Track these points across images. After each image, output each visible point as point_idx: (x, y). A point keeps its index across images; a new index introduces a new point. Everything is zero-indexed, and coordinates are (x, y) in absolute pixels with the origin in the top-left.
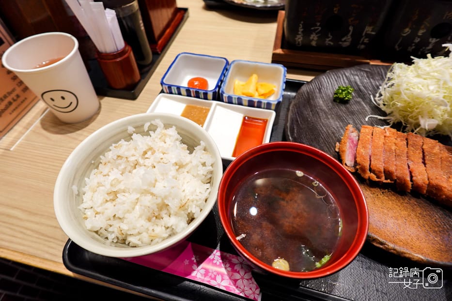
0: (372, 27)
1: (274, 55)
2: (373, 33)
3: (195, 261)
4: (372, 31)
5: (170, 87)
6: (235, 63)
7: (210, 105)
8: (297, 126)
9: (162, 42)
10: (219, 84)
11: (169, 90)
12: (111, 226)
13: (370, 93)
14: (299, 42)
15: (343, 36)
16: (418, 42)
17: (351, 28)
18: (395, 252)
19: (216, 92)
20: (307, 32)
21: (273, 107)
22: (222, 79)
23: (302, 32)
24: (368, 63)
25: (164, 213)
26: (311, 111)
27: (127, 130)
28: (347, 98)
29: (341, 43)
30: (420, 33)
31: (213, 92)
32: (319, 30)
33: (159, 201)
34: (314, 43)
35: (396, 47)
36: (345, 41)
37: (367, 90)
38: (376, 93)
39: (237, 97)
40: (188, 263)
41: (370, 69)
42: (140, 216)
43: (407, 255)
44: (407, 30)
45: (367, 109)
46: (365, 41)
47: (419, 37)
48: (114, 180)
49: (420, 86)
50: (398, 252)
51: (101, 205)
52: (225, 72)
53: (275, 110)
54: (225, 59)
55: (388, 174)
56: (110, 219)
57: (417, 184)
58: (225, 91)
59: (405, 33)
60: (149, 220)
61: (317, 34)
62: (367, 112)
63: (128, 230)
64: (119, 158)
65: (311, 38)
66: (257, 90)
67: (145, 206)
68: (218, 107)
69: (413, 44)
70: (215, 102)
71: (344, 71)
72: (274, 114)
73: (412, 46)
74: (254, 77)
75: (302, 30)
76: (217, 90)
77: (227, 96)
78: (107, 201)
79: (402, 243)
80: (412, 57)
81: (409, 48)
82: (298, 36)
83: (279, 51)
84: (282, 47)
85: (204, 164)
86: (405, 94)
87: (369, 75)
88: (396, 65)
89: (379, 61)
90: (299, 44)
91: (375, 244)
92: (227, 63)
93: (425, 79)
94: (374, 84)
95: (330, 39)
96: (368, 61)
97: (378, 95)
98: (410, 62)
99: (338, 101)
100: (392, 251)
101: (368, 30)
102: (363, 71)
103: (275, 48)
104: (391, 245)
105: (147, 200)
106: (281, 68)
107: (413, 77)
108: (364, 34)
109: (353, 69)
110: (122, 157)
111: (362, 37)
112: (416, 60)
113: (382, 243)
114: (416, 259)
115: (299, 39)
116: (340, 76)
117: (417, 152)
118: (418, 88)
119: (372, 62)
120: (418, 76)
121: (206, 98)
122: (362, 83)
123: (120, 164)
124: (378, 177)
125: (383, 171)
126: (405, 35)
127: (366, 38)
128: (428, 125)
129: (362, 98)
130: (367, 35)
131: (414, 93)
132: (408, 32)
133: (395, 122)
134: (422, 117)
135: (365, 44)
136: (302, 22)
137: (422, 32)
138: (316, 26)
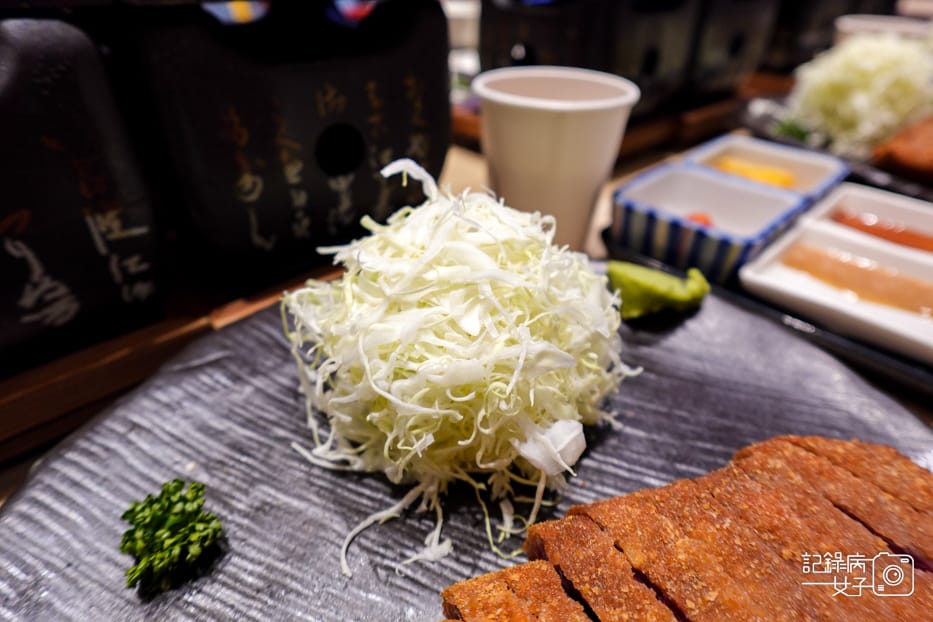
0: (111, 215)
2: (139, 231)
4: (124, 226)
13: (281, 433)
16: (309, 202)
17: (20, 250)
24: (208, 330)
28: (194, 550)
29: (28, 319)
30: (293, 173)
35: (257, 240)
36: (42, 304)
37: (264, 431)
38: (305, 420)
41: (224, 347)
44: (247, 180)
45: (314, 512)
46: (133, 269)
47: (298, 187)
49: (431, 339)
59: (250, 192)
62: (323, 526)
71: (121, 412)
73: (299, 221)
80: (323, 250)
81: (296, 227)
87: (233, 368)
89: (239, 304)
93: (422, 304)
94: (271, 391)
96: (203, 322)
97: (312, 423)
98: (329, 269)
99: (165, 585)
101: (105, 226)
102: (200, 368)
107: (380, 321)
108: (103, 250)
109: (159, 382)
111: (106, 260)
112: (342, 253)
119: (218, 317)
120: (395, 306)
122: (227, 417)
126: (253, 197)
127: (123, 256)
128: (562, 452)
129: (270, 481)
130: (123, 248)
131: (436, 378)
132: (254, 185)
133: (444, 488)
134: (523, 440)
135: (141, 277)
137: (296, 170)
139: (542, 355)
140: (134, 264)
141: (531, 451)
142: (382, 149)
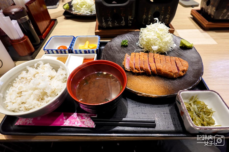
0: (131, 16)
1: (95, 32)
2: (132, 19)
3: (65, 118)
4: (131, 18)
5: (48, 51)
6: (78, 37)
7: (68, 55)
8: (106, 57)
9: (44, 34)
10: (71, 46)
11: (48, 52)
12: (20, 107)
14: (104, 26)
15: (121, 22)
16: (150, 20)
17: (123, 18)
18: (146, 96)
19: (69, 50)
20: (106, 22)
21: (95, 52)
22: (72, 44)
23: (104, 21)
25: (45, 97)
26: (112, 52)
27: (26, 68)
28: (126, 45)
29: (121, 24)
30: (149, 16)
31: (68, 50)
32: (111, 20)
33: (41, 91)
34: (111, 26)
35: (143, 23)
36: (122, 23)
37: (134, 41)
38: (138, 41)
39: (79, 50)
40: (61, 120)
41: (135, 33)
42: (34, 99)
43: (151, 96)
44: (144, 16)
46: (130, 22)
47: (150, 18)
48: (20, 87)
49: (149, 35)
50: (147, 96)
51: (15, 99)
52: (73, 41)
53: (96, 53)
54: (73, 36)
55: (142, 69)
56: (20, 105)
57: (153, 70)
58: (73, 49)
60: (38, 100)
61: (110, 21)
62: (135, 49)
63: (29, 107)
64: (22, 79)
65: (109, 23)
66: (89, 47)
67: (35, 94)
68: (72, 56)
69: (149, 21)
70: (70, 54)
71: (124, 35)
72: (96, 55)
73: (148, 22)
74: (87, 42)
75: (104, 20)
76: (70, 49)
77: (74, 50)
78: (17, 97)
79: (148, 92)
81: (148, 23)
82: (103, 23)
83: (98, 31)
84: (99, 29)
85: (62, 75)
86: (145, 39)
87: (134, 35)
88: (142, 29)
90: (105, 27)
91: (138, 95)
92: (74, 38)
93: (150, 32)
94: (137, 38)
95: (116, 23)
96: (134, 30)
98: (145, 27)
99: (123, 46)
100: (145, 96)
101: (130, 17)
102: (131, 34)
103: (96, 30)
104: (144, 94)
105: (36, 92)
106: (98, 37)
108: (129, 20)
109: (128, 33)
110: (24, 78)
111: (129, 21)
112: (147, 26)
113: (141, 94)
114: (154, 97)
115: (104, 24)
116: (123, 37)
117: (152, 58)
118: (148, 35)
120: (148, 31)
121: (65, 53)
122: (132, 39)
123: (23, 81)
124: (138, 70)
125: (139, 68)
126: (144, 18)
127: (130, 21)
128: (155, 49)
129: (133, 44)
130: (130, 20)
131: (147, 38)
133: (146, 51)
134: (152, 46)
135: (131, 23)
136: (103, 18)
137: (150, 16)
138: (109, 18)
139: (156, 39)
140: (131, 22)
141: (152, 47)
142: (162, 16)
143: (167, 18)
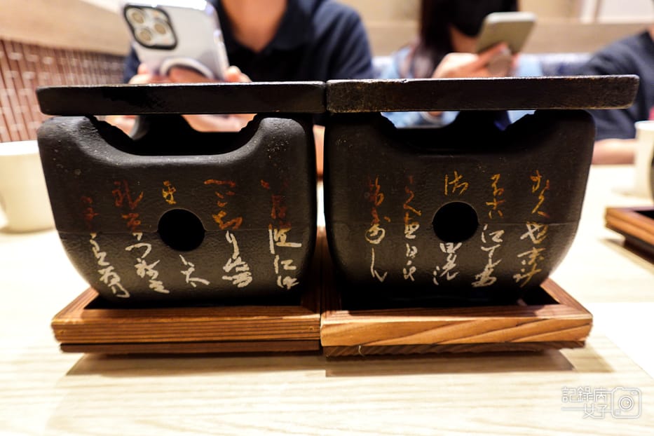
0: (283, 231)
2: (296, 245)
4: (287, 241)
14: (115, 286)
23: (105, 260)
29: (225, 278)
30: (410, 233)
32: (147, 252)
34: (158, 287)
36: (233, 272)
44: (375, 229)
46: (286, 267)
47: (412, 242)
59: (376, 238)
61: (149, 260)
65: (141, 273)
69: (409, 263)
73: (408, 267)
75: (103, 254)
82: (101, 272)
89: (347, 312)
90: (121, 293)
95: (191, 270)
101: (278, 238)
108: (273, 252)
111: (273, 257)
115: (111, 278)
119: (327, 317)
126: (377, 242)
127: (283, 258)
132: (380, 232)
135: (289, 273)
136: (94, 236)
137: (413, 230)
138: (134, 240)
140: (287, 264)
142: (494, 228)
143: (528, 244)
